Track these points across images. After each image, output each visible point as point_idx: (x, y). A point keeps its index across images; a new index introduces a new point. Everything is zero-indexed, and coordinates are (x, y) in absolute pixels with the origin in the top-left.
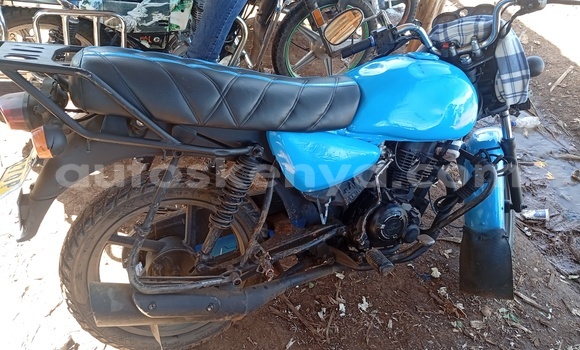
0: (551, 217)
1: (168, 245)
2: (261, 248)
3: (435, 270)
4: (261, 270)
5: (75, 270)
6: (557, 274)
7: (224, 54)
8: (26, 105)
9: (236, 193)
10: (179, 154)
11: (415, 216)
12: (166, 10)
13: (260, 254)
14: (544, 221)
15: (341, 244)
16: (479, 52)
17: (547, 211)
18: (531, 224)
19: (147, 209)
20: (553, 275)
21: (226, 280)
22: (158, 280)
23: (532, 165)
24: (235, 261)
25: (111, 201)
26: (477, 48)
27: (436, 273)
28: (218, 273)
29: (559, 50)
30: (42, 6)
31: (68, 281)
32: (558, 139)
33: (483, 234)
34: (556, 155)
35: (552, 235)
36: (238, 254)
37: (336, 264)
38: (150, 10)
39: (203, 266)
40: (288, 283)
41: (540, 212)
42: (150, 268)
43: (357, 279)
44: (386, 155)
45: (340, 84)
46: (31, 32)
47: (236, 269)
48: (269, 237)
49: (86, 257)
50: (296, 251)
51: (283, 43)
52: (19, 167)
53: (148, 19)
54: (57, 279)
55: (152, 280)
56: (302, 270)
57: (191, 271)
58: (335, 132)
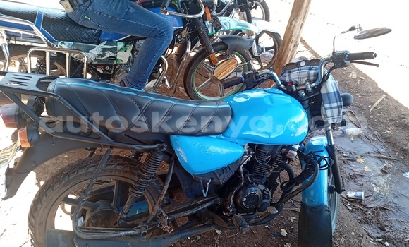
0: (366, 197)
1: (101, 206)
2: (162, 211)
3: (283, 231)
4: (161, 226)
5: (38, 220)
6: (368, 237)
7: (151, 78)
8: (17, 113)
9: (147, 174)
10: (112, 147)
11: (267, 193)
12: (114, 50)
13: (161, 215)
14: (361, 200)
15: (218, 210)
16: (310, 89)
17: (363, 193)
18: (352, 202)
19: (88, 181)
20: (365, 238)
21: (137, 232)
22: (93, 229)
23: (355, 161)
24: (144, 219)
25: (65, 175)
26: (309, 87)
27: (284, 233)
28: (132, 226)
29: (376, 84)
30: (34, 44)
31: (33, 227)
32: (374, 143)
33: (313, 208)
34: (372, 155)
35: (366, 209)
36: (148, 214)
37: (214, 224)
38: (104, 50)
39: (123, 221)
40: (180, 236)
41: (358, 194)
42: (88, 220)
43: (230, 234)
44: (249, 152)
45: (219, 106)
46: (26, 60)
47: (145, 225)
48: (169, 203)
49: (46, 211)
50: (186, 214)
51: (191, 72)
52: (9, 150)
53: (102, 56)
54: (26, 225)
55: (88, 229)
56: (191, 227)
57: (115, 225)
58: (215, 137)
